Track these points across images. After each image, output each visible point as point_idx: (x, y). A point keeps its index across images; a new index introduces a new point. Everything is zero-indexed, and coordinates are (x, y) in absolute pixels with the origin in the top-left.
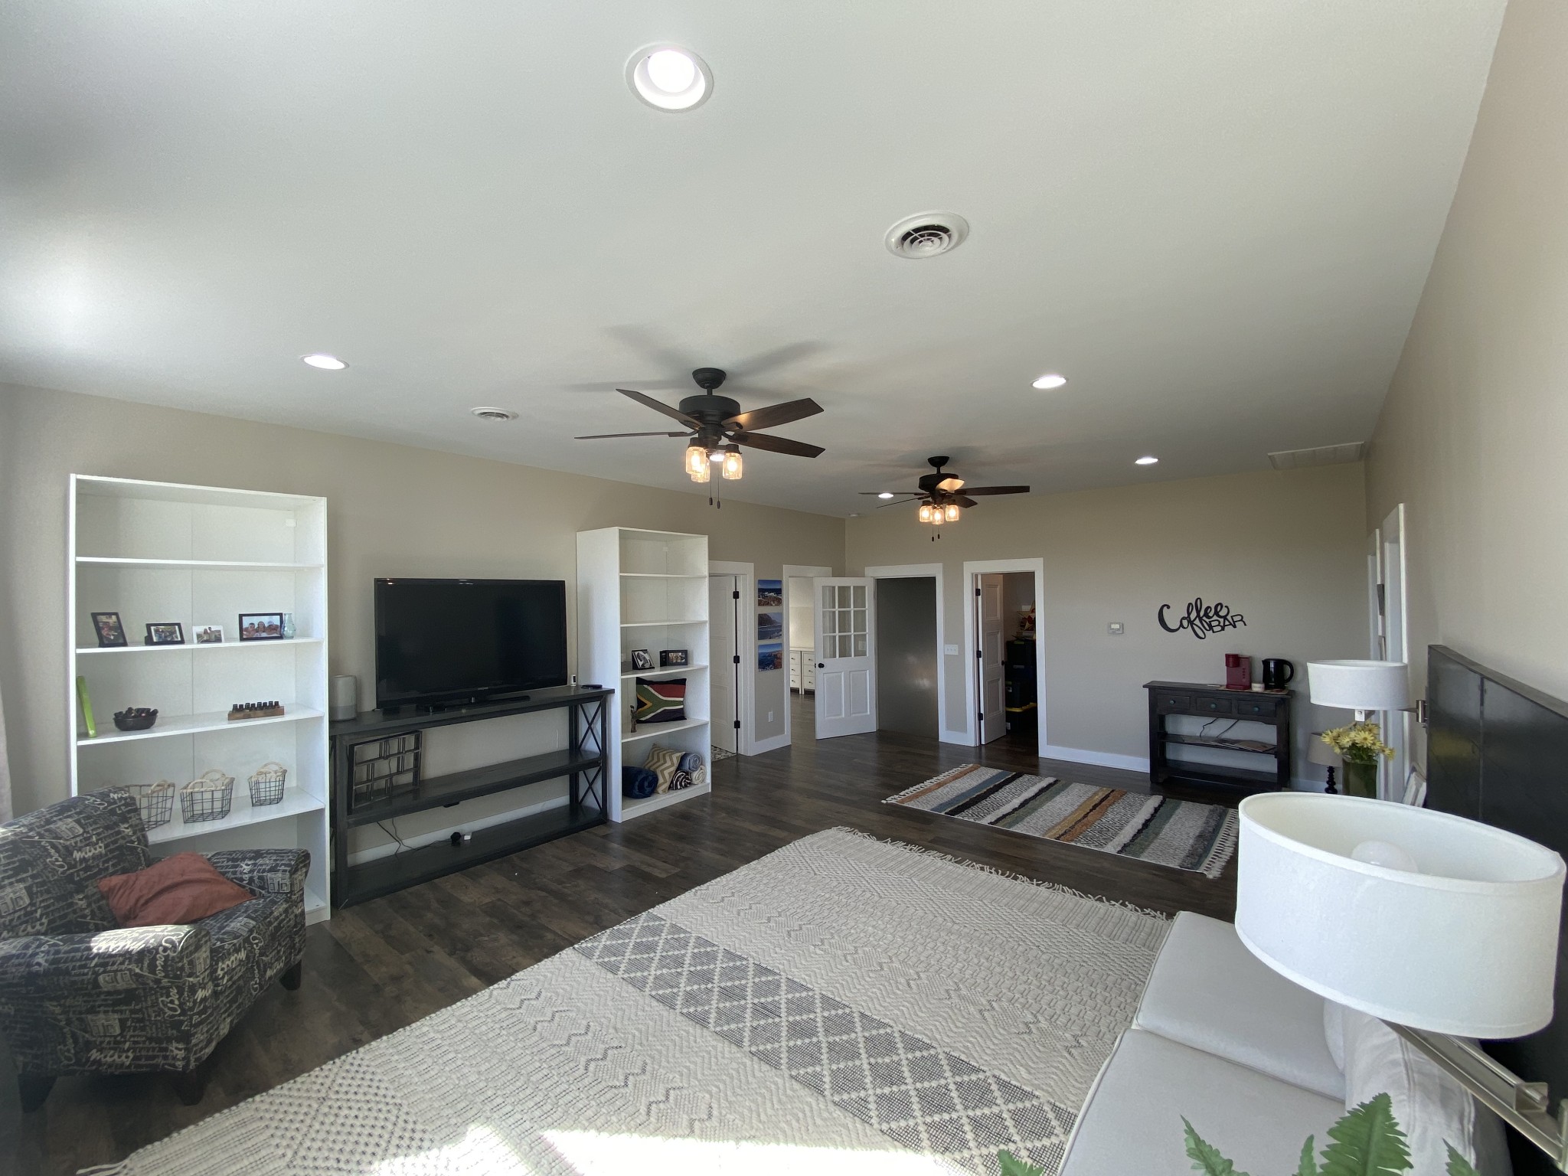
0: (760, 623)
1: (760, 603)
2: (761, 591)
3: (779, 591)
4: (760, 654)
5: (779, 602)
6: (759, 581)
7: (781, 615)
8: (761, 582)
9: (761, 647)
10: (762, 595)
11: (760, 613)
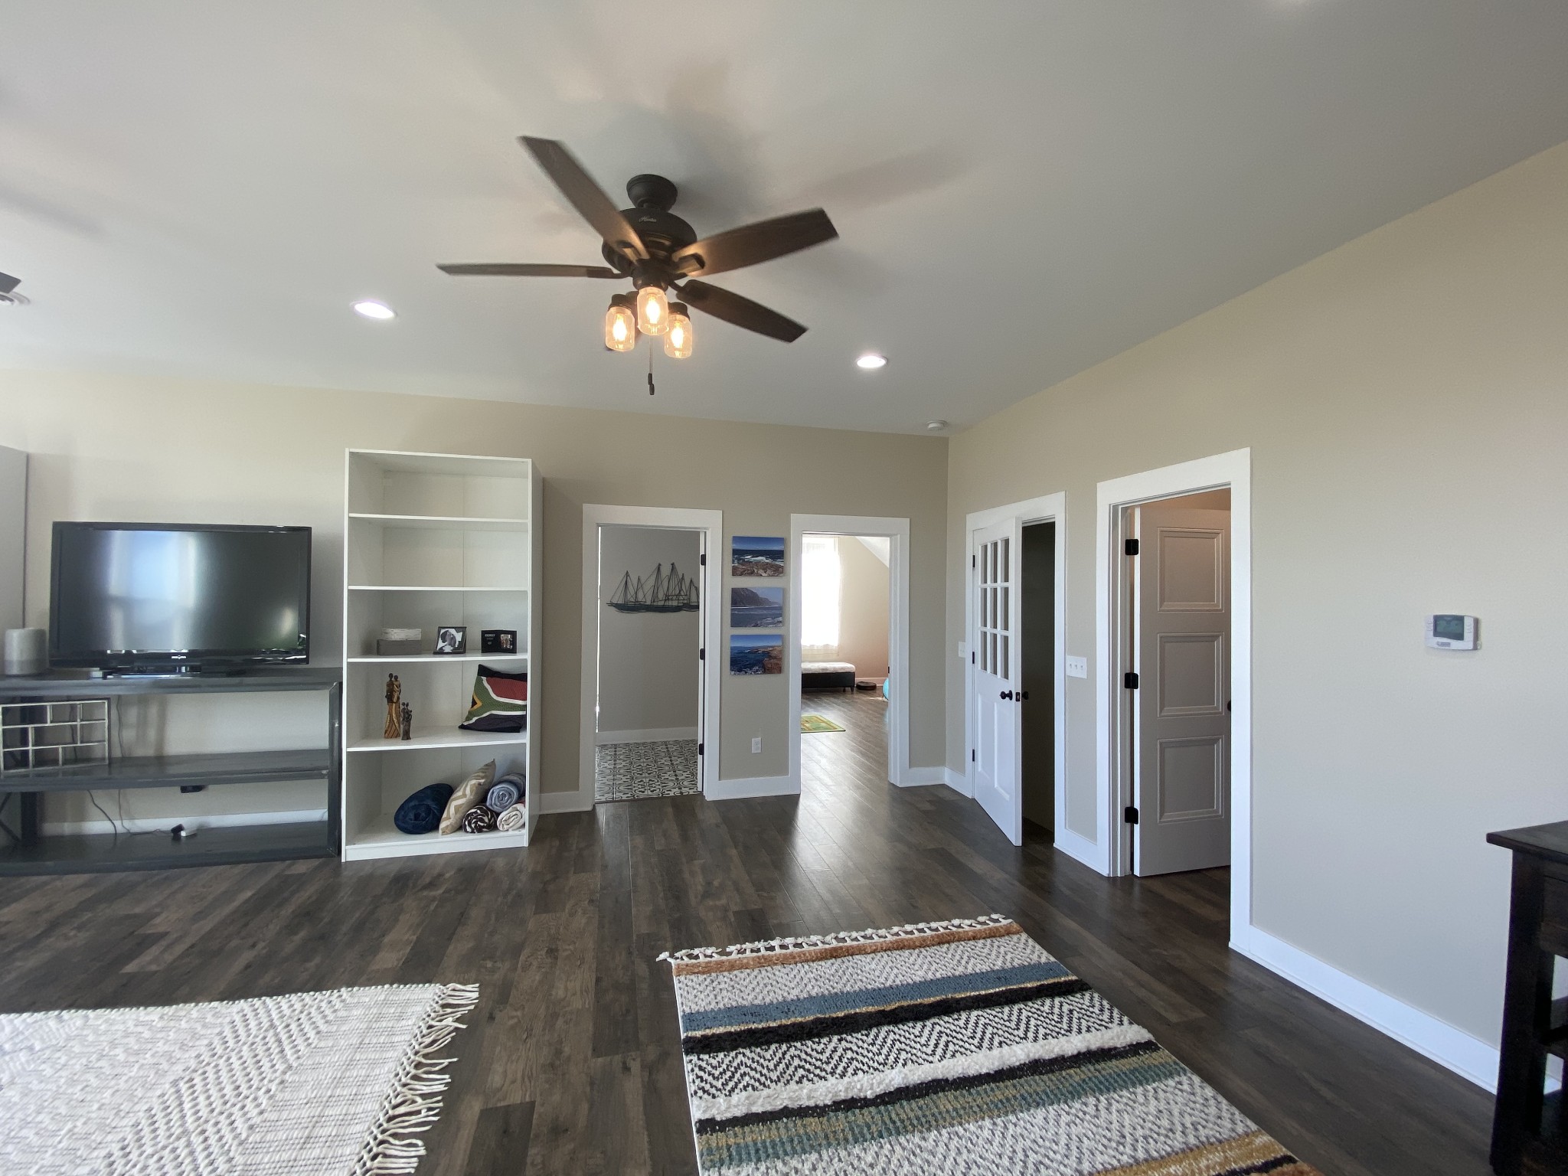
0: (734, 603)
1: (735, 572)
2: (737, 554)
3: (779, 555)
4: (732, 649)
5: (778, 571)
6: (734, 537)
7: (784, 592)
8: (736, 539)
9: (734, 637)
10: (739, 560)
11: (734, 587)
